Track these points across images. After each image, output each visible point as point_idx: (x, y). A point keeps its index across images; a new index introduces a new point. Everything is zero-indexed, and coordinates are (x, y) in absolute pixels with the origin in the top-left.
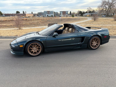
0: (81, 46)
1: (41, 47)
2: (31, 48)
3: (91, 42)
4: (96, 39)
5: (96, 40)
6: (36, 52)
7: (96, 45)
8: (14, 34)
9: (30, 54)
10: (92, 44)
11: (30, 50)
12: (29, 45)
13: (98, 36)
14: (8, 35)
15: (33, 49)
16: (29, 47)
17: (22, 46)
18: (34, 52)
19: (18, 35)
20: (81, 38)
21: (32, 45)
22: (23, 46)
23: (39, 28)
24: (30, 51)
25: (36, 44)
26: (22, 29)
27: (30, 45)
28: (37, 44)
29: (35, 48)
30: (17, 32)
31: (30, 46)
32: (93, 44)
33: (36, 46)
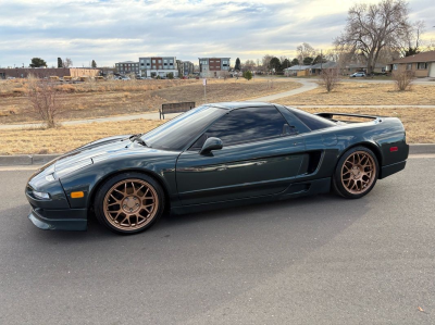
0: (308, 186)
1: (155, 197)
2: (118, 202)
3: (345, 170)
4: (361, 156)
5: (363, 163)
6: (138, 215)
7: (361, 179)
8: (32, 144)
9: (114, 223)
10: (348, 175)
11: (111, 208)
12: (111, 191)
13: (369, 145)
14: (9, 150)
15: (126, 206)
16: (110, 198)
17: (80, 194)
18: (128, 217)
19: (51, 150)
20: (307, 156)
21: (121, 188)
22: (85, 193)
23: (125, 122)
24: (114, 215)
25: (137, 185)
26: (59, 127)
27: (114, 188)
28: (140, 185)
29: (131, 201)
30: (42, 138)
31: (114, 193)
32: (351, 178)
33: (135, 192)
